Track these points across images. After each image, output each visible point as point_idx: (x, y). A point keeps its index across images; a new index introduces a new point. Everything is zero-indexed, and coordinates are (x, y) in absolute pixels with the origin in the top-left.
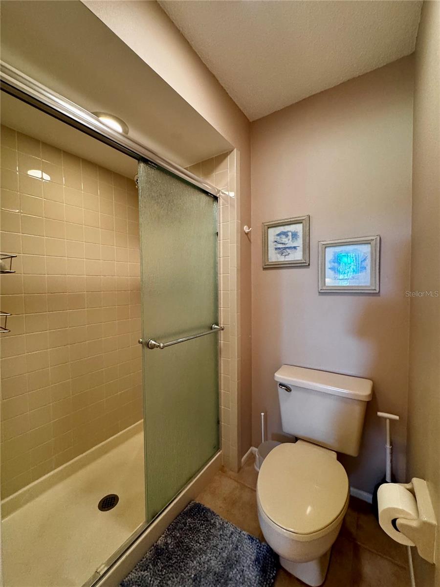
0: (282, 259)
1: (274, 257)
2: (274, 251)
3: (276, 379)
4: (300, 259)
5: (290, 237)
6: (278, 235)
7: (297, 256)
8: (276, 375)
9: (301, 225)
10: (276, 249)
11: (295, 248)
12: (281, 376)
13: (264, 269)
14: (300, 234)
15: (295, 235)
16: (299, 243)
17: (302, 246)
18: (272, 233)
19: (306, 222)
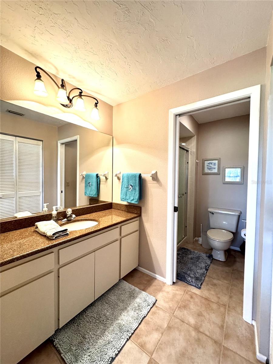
0: (210, 171)
1: (207, 171)
2: (207, 169)
3: (208, 211)
4: (216, 172)
5: (213, 164)
6: (209, 163)
7: (216, 171)
8: (209, 209)
9: (217, 161)
10: (208, 168)
11: (215, 168)
12: (210, 210)
13: (203, 175)
14: (217, 164)
15: (215, 164)
16: (216, 167)
17: (217, 168)
18: (206, 163)
19: (219, 160)
